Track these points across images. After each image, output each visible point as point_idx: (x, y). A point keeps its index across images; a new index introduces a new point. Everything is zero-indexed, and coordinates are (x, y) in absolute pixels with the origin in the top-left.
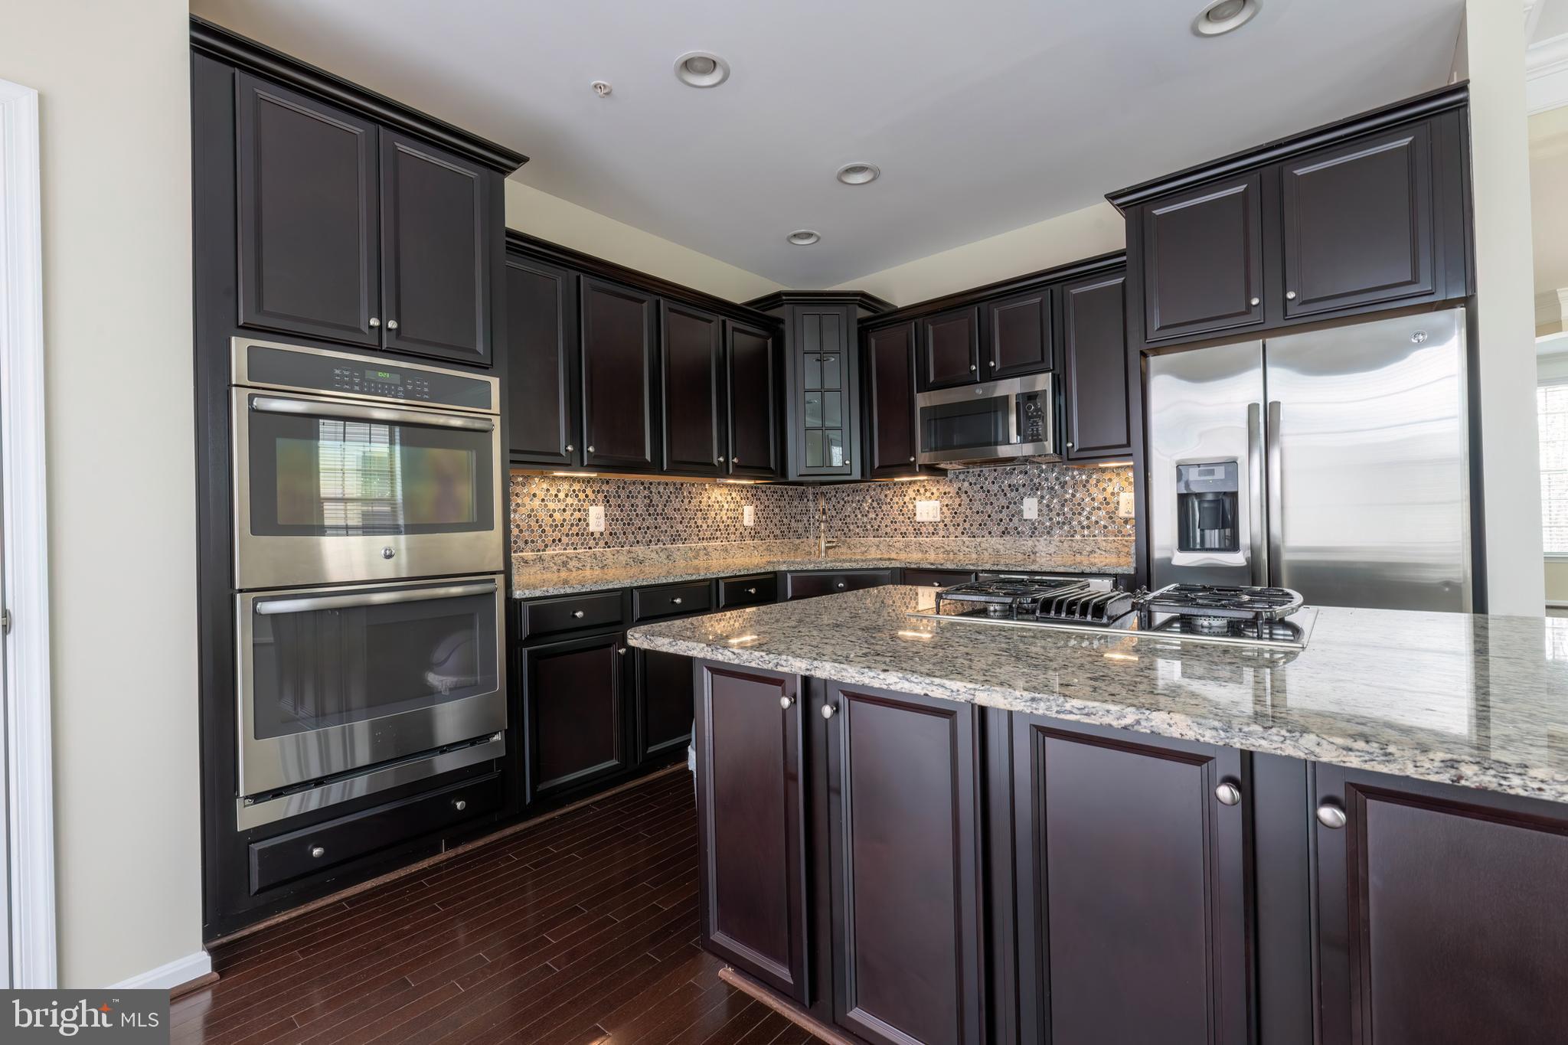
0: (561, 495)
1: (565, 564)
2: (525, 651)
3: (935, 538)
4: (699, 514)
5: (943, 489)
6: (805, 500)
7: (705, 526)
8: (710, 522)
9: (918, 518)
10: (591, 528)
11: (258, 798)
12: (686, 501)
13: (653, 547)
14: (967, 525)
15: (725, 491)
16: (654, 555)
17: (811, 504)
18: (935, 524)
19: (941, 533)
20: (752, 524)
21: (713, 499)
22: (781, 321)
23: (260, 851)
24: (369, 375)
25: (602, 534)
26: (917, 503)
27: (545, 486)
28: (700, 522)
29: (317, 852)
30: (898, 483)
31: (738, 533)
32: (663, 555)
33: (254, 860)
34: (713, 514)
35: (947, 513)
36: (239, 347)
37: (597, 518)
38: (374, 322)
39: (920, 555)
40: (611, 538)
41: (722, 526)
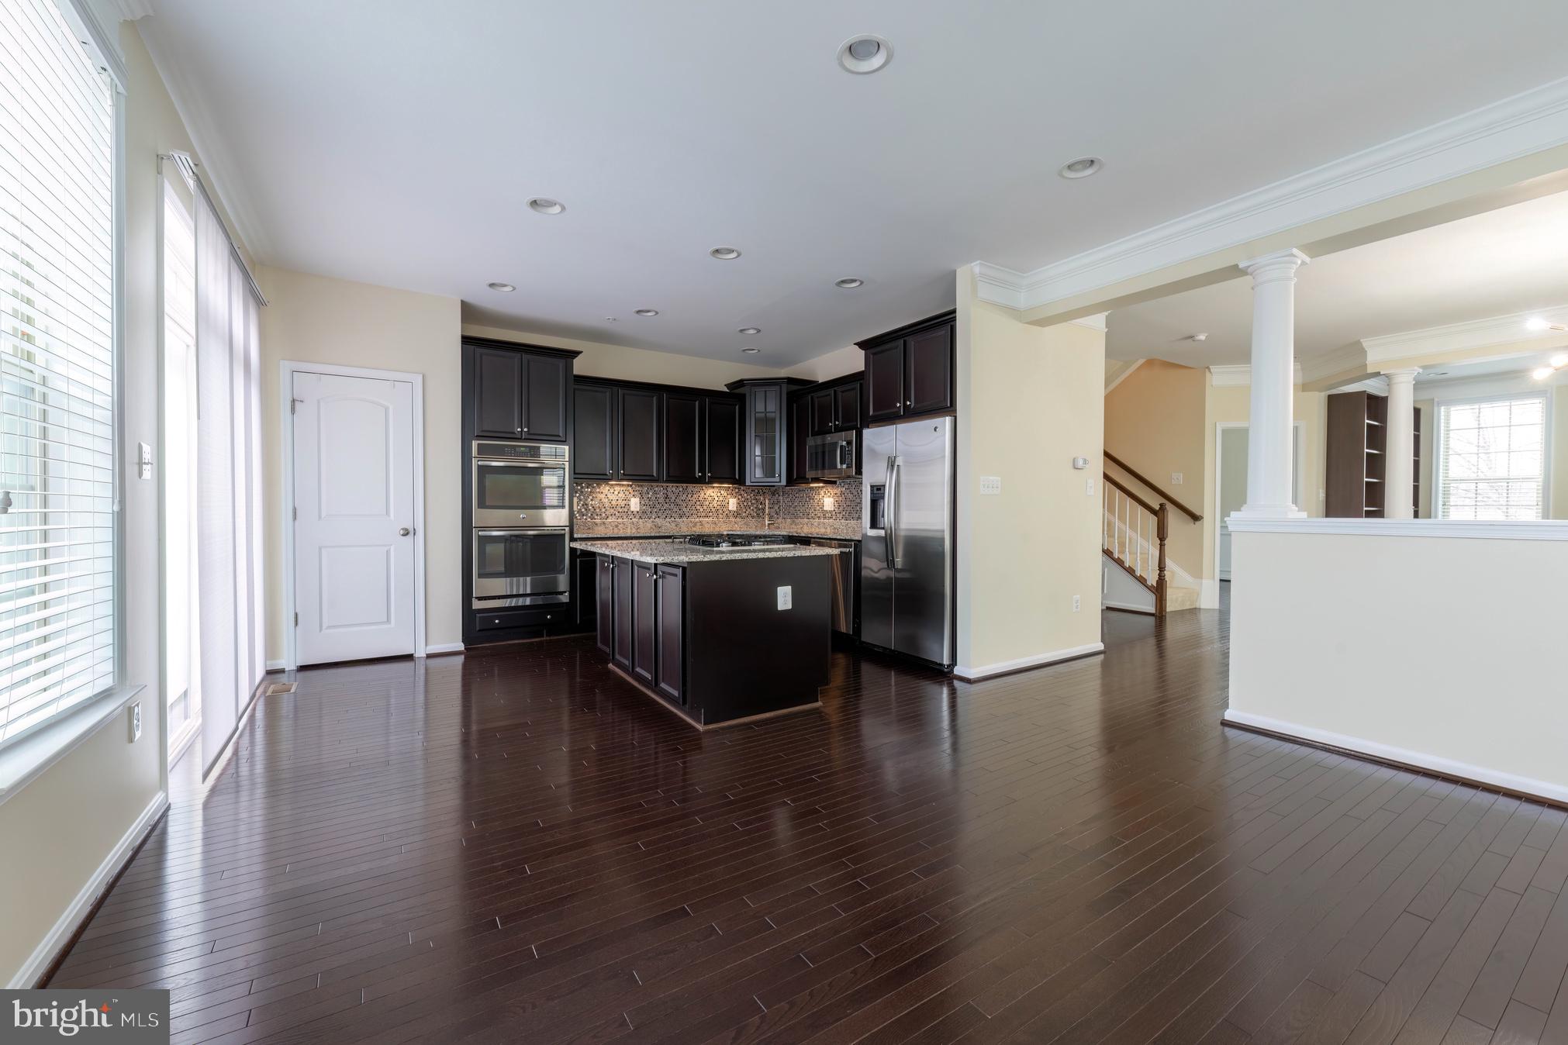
0: (616, 493)
1: (617, 526)
2: (578, 560)
3: (831, 520)
4: (698, 503)
5: (835, 491)
6: (777, 495)
7: (702, 510)
8: (705, 507)
9: (825, 509)
10: (632, 509)
11: (480, 599)
12: (690, 496)
13: (668, 520)
14: (844, 513)
15: (716, 490)
16: (668, 524)
17: (781, 498)
18: (831, 512)
19: (834, 517)
20: (735, 509)
21: (707, 494)
22: (744, 395)
23: (480, 617)
24: (517, 449)
25: (638, 512)
26: (825, 499)
27: (608, 488)
28: (698, 507)
29: (497, 621)
30: (813, 488)
31: (725, 514)
32: (673, 525)
33: (477, 619)
34: (707, 503)
35: (836, 505)
36: (475, 444)
37: (635, 504)
38: (519, 430)
39: (824, 530)
40: (642, 514)
41: (713, 510)
